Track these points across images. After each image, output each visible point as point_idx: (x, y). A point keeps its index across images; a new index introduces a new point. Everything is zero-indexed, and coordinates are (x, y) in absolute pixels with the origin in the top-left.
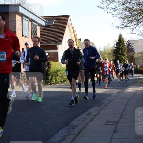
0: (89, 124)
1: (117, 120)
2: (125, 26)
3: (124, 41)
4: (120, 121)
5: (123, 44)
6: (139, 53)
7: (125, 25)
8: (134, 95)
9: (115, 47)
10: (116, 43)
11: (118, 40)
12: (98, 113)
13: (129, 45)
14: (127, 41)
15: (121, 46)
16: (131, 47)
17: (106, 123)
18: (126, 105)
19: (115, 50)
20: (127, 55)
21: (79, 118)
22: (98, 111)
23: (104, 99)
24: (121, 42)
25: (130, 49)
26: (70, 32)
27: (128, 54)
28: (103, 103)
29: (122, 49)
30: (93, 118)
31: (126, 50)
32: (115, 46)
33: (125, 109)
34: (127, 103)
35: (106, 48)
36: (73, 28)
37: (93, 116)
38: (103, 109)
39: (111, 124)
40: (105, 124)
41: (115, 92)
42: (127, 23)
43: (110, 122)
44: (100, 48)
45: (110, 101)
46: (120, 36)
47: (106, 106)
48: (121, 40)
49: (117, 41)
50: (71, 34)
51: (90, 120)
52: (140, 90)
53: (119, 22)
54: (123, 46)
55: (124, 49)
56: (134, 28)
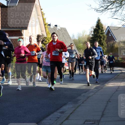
0: (64, 123)
1: (98, 118)
2: (106, 9)
3: (102, 28)
5: (102, 31)
6: (121, 42)
7: (105, 7)
8: (117, 91)
9: (92, 35)
10: (93, 30)
11: (96, 27)
12: (74, 111)
13: (109, 32)
14: (106, 27)
15: (99, 33)
16: (111, 34)
17: (85, 122)
18: (108, 102)
19: (92, 38)
20: (106, 45)
21: (51, 116)
22: (74, 109)
23: (80, 95)
24: (99, 29)
25: (110, 37)
26: (38, 15)
27: (107, 43)
28: (80, 100)
29: (101, 37)
30: (69, 116)
31: (105, 39)
32: (93, 33)
33: (106, 106)
34: (109, 100)
35: (81, 36)
36: (42, 11)
37: (69, 114)
38: (80, 106)
39: (91, 123)
40: (84, 123)
41: (93, 88)
42: (108, 5)
43: (90, 121)
44: (74, 36)
45: (88, 98)
47: (83, 103)
48: (99, 26)
49: (95, 28)
50: (38, 17)
51: (65, 118)
54: (101, 34)
55: (103, 37)
56: (116, 11)
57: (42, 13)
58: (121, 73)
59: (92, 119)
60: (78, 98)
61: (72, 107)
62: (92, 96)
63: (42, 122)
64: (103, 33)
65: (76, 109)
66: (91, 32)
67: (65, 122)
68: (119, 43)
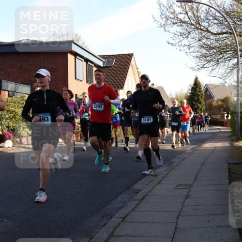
0: (155, 188)
1: (190, 182)
2: (202, 67)
3: (200, 86)
4: (194, 185)
5: (200, 89)
6: (219, 100)
7: (201, 66)
8: (213, 152)
9: (190, 93)
10: (190, 88)
11: (194, 85)
12: (167, 174)
13: (207, 90)
14: (204, 85)
15: (196, 91)
16: (209, 92)
17: (177, 186)
18: (202, 164)
19: (190, 96)
20: (204, 103)
21: (143, 180)
22: (167, 172)
23: (175, 157)
24: (197, 87)
25: (208, 95)
26: (134, 75)
27: (205, 101)
28: (174, 162)
29: (199, 95)
30: (161, 181)
31: (203, 97)
32: (190, 91)
33: (200, 169)
34: (204, 162)
35: (179, 94)
36: (138, 70)
37: (161, 178)
38: (173, 168)
39: (183, 187)
40: (176, 188)
41: (189, 149)
42: (205, 63)
43: (182, 185)
44: (171, 94)
45: (183, 159)
46: (196, 80)
47: (177, 166)
48: (196, 84)
49: (192, 86)
51: (157, 182)
52: (219, 146)
53: (195, 62)
54: (199, 92)
55: (201, 95)
56: (212, 70)
57: (138, 72)
58: (219, 132)
59: (184, 183)
60: (172, 160)
61: (165, 171)
62: (187, 158)
63: (134, 186)
64: (201, 91)
65: (169, 172)
66: (189, 90)
67: (157, 187)
68: (217, 101)
